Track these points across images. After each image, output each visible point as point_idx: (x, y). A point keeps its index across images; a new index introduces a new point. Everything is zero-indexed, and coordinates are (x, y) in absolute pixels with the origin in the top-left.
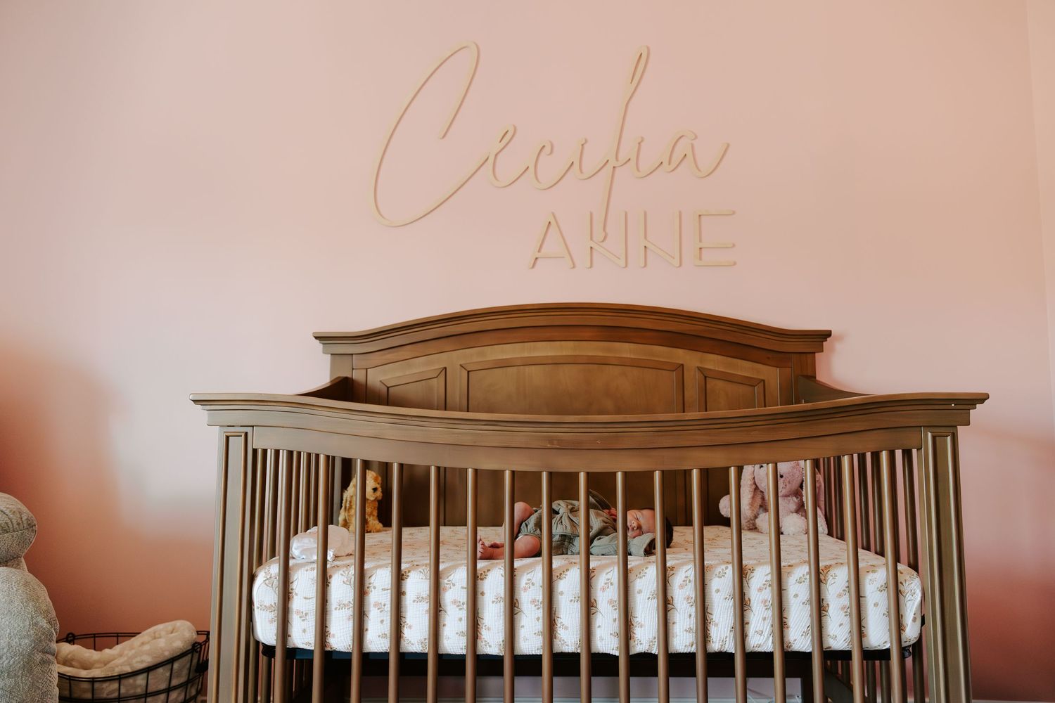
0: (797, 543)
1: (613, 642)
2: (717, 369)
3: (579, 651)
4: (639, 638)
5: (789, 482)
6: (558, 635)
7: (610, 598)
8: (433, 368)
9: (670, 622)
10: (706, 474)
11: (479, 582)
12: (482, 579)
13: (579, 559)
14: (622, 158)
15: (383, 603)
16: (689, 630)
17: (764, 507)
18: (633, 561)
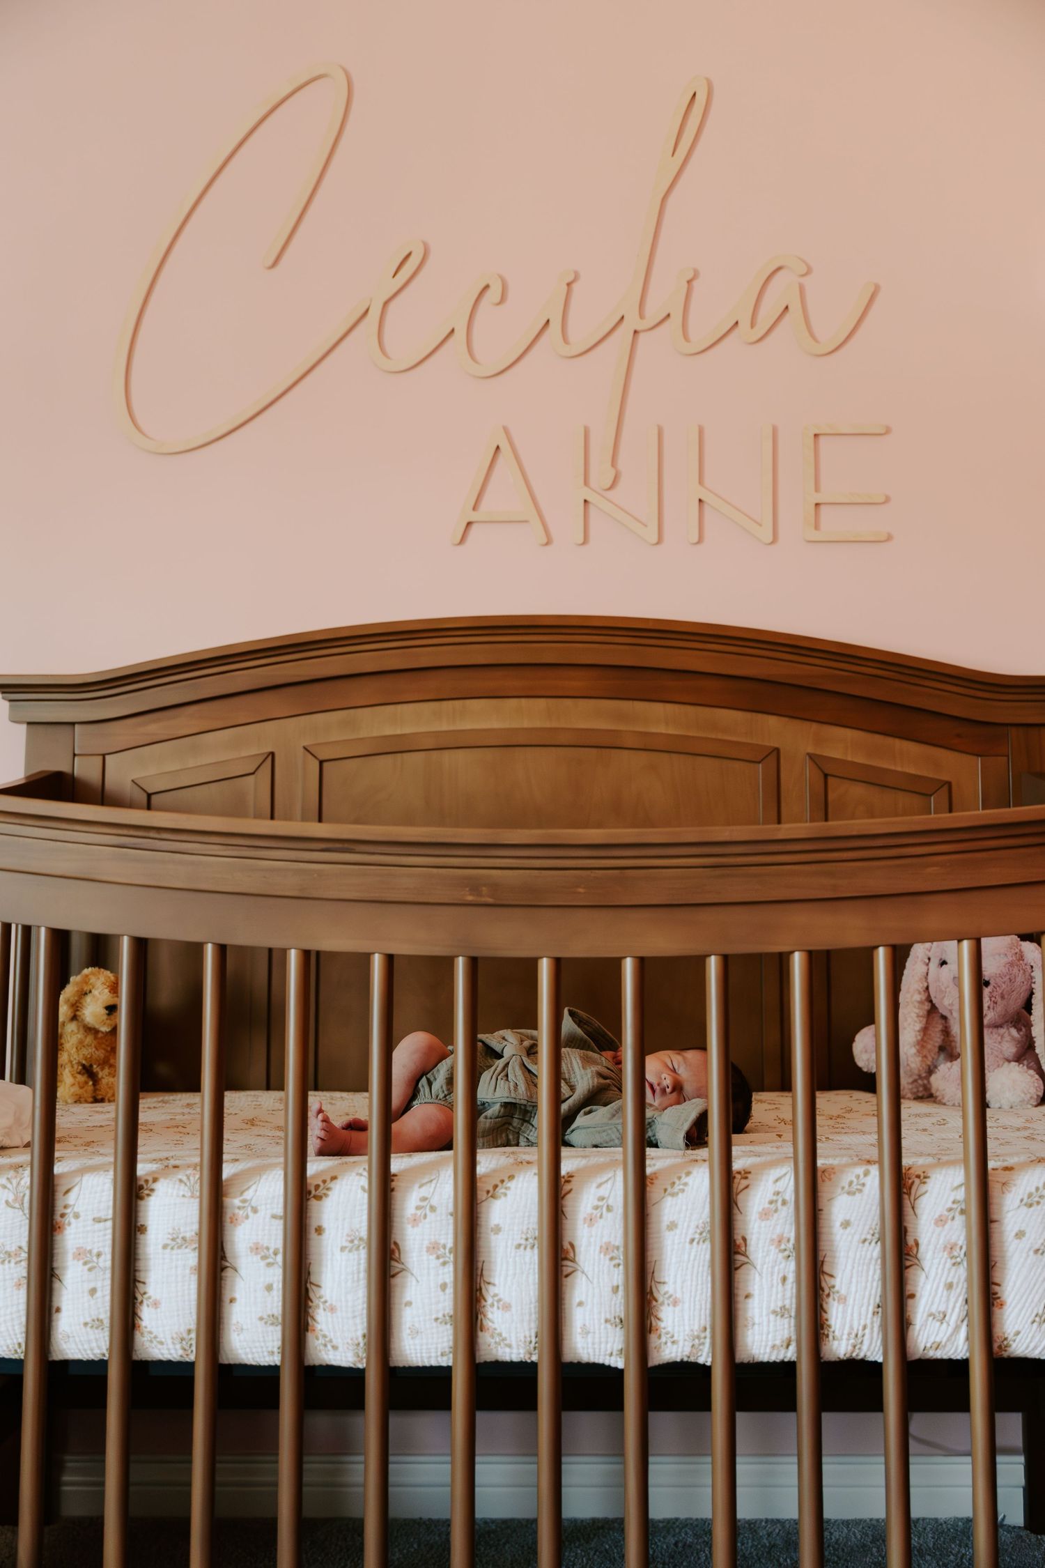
0: (1019, 1122)
1: (611, 1339)
2: (849, 759)
3: (534, 1358)
4: (669, 1329)
5: (1003, 997)
6: (486, 1323)
7: (605, 1239)
8: (244, 754)
9: (740, 1293)
10: (820, 962)
11: (313, 1203)
12: (319, 1198)
13: (535, 1154)
14: (654, 311)
15: (95, 1251)
16: (782, 1312)
17: (948, 1050)
18: (659, 1158)
